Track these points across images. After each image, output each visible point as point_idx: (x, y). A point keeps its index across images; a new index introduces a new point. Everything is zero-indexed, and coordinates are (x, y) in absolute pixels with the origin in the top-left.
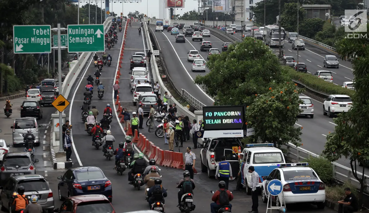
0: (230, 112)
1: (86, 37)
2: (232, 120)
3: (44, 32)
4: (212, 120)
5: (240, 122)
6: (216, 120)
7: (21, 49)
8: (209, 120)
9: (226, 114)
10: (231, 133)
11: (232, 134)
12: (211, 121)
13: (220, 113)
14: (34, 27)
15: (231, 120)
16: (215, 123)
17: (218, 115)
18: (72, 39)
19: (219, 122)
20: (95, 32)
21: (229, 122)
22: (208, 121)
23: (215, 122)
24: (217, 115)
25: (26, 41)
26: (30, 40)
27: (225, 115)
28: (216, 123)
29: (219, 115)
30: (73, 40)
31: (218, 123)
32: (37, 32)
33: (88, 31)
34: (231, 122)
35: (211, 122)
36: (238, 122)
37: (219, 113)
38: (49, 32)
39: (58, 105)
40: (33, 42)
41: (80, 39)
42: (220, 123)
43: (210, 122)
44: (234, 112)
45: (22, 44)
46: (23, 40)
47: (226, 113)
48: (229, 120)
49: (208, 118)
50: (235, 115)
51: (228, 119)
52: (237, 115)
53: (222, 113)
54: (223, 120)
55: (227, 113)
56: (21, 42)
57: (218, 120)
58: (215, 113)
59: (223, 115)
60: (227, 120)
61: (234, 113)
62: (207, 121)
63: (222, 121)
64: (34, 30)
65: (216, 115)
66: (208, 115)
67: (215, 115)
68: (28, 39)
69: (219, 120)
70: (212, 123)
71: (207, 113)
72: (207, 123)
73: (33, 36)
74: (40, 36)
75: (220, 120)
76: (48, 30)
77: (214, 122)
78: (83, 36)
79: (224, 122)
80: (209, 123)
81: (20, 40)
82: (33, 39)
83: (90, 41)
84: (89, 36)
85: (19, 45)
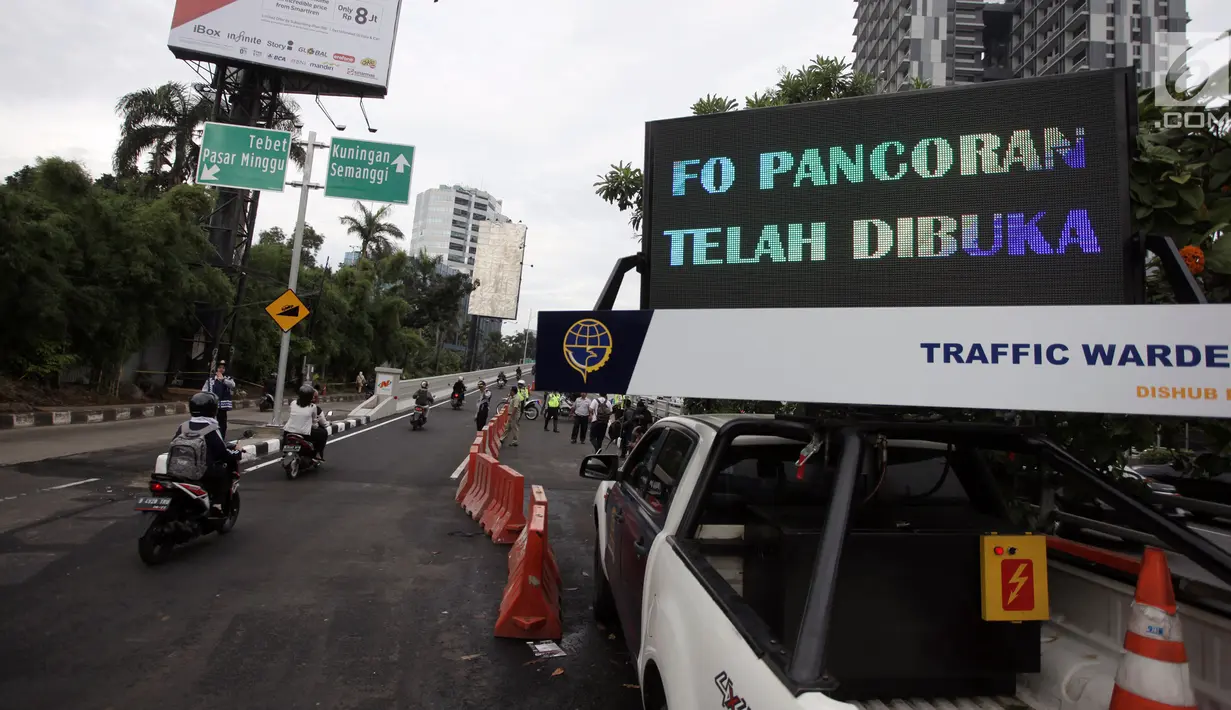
0: (943, 146)
1: (370, 168)
2: (970, 222)
3: (275, 145)
4: (734, 235)
5: (1074, 249)
6: (770, 232)
7: (215, 175)
8: (700, 235)
9: (891, 168)
10: (1049, 354)
11: (1077, 356)
12: (722, 238)
13: (826, 162)
14: (254, 132)
15: (949, 224)
16: (766, 258)
17: (801, 175)
18: (336, 167)
19: (807, 249)
20: (392, 160)
21: (926, 250)
22: (689, 241)
23: (760, 250)
24: (783, 180)
25: (229, 159)
26: (238, 159)
27: (883, 176)
28: (777, 256)
29: (807, 182)
30: (339, 171)
31: (796, 256)
32: (258, 143)
33: (376, 154)
34: (949, 247)
35: (719, 252)
36: (1042, 247)
37: (811, 156)
38: (287, 145)
39: (281, 314)
40: (245, 163)
41: (356, 171)
42: (819, 254)
43: (711, 253)
44: (992, 141)
45: (218, 165)
46: (223, 157)
47: (900, 149)
48: (926, 223)
49: (699, 208)
50: (1017, 167)
51: (914, 213)
52: (1031, 161)
53: (852, 156)
54: (860, 228)
55: (909, 149)
56: (218, 159)
57: (795, 230)
58: (766, 159)
59: (855, 175)
60: (905, 224)
61: (1001, 153)
62: (677, 237)
63: (839, 241)
64: (252, 137)
65: (777, 177)
66: (694, 186)
67: (766, 182)
68: (234, 155)
69: (807, 233)
70: (733, 256)
71: (689, 169)
72: (677, 258)
73: (248, 151)
74: (263, 153)
75: (819, 229)
76: (285, 142)
77: (747, 248)
78: (363, 164)
79: (860, 251)
80: (700, 258)
81: (215, 157)
82: (245, 157)
83: (378, 177)
84: (378, 166)
85: (210, 166)
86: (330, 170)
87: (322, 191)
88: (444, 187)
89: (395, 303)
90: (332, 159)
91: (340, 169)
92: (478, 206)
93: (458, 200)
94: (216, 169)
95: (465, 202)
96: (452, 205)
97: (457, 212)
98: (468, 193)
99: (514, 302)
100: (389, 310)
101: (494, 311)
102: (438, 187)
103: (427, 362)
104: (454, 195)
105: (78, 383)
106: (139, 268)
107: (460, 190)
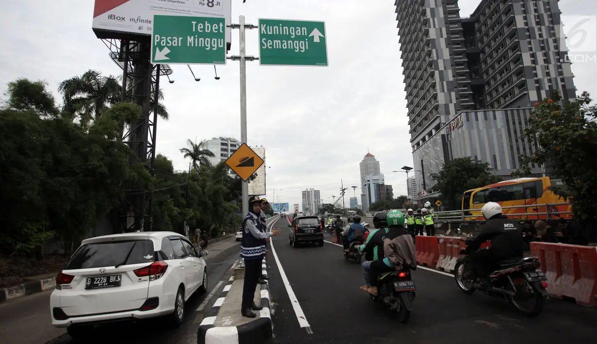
1: (293, 40)
3: (214, 28)
7: (166, 56)
14: (194, 19)
18: (266, 42)
20: (308, 33)
25: (176, 41)
26: (184, 41)
30: (268, 44)
33: (296, 30)
38: (223, 27)
39: (239, 166)
40: (190, 44)
41: (282, 43)
45: (168, 47)
46: (172, 40)
56: (167, 42)
64: (194, 22)
68: (180, 39)
73: (192, 34)
74: (204, 35)
76: (221, 25)
78: (288, 37)
81: (165, 40)
82: (190, 40)
83: (301, 47)
84: (299, 38)
85: (161, 49)
86: (261, 44)
87: (258, 62)
88: (214, 139)
89: (219, 188)
90: (262, 36)
91: (270, 43)
92: (232, 145)
93: (222, 144)
94: (166, 51)
95: (226, 145)
96: (220, 147)
97: (222, 150)
98: (227, 140)
99: (263, 186)
100: (216, 192)
101: (254, 192)
102: (212, 139)
103: (228, 221)
104: (220, 141)
105: (55, 254)
106: (94, 162)
107: (222, 139)
